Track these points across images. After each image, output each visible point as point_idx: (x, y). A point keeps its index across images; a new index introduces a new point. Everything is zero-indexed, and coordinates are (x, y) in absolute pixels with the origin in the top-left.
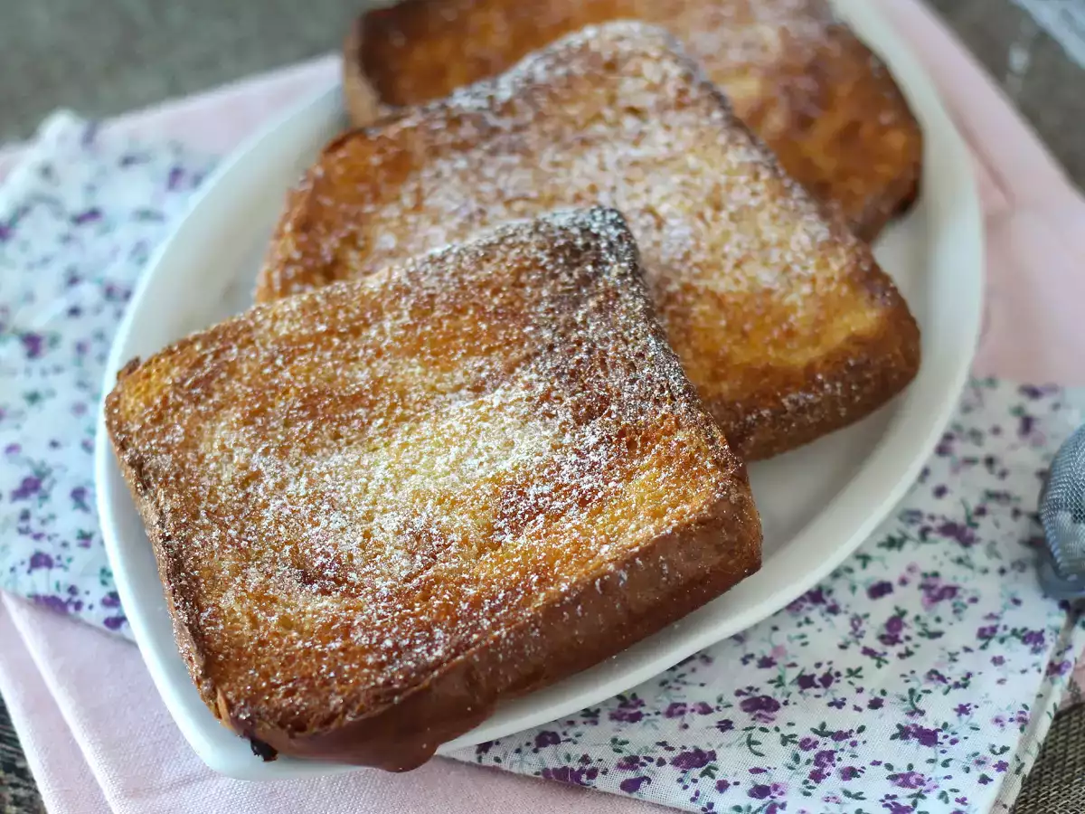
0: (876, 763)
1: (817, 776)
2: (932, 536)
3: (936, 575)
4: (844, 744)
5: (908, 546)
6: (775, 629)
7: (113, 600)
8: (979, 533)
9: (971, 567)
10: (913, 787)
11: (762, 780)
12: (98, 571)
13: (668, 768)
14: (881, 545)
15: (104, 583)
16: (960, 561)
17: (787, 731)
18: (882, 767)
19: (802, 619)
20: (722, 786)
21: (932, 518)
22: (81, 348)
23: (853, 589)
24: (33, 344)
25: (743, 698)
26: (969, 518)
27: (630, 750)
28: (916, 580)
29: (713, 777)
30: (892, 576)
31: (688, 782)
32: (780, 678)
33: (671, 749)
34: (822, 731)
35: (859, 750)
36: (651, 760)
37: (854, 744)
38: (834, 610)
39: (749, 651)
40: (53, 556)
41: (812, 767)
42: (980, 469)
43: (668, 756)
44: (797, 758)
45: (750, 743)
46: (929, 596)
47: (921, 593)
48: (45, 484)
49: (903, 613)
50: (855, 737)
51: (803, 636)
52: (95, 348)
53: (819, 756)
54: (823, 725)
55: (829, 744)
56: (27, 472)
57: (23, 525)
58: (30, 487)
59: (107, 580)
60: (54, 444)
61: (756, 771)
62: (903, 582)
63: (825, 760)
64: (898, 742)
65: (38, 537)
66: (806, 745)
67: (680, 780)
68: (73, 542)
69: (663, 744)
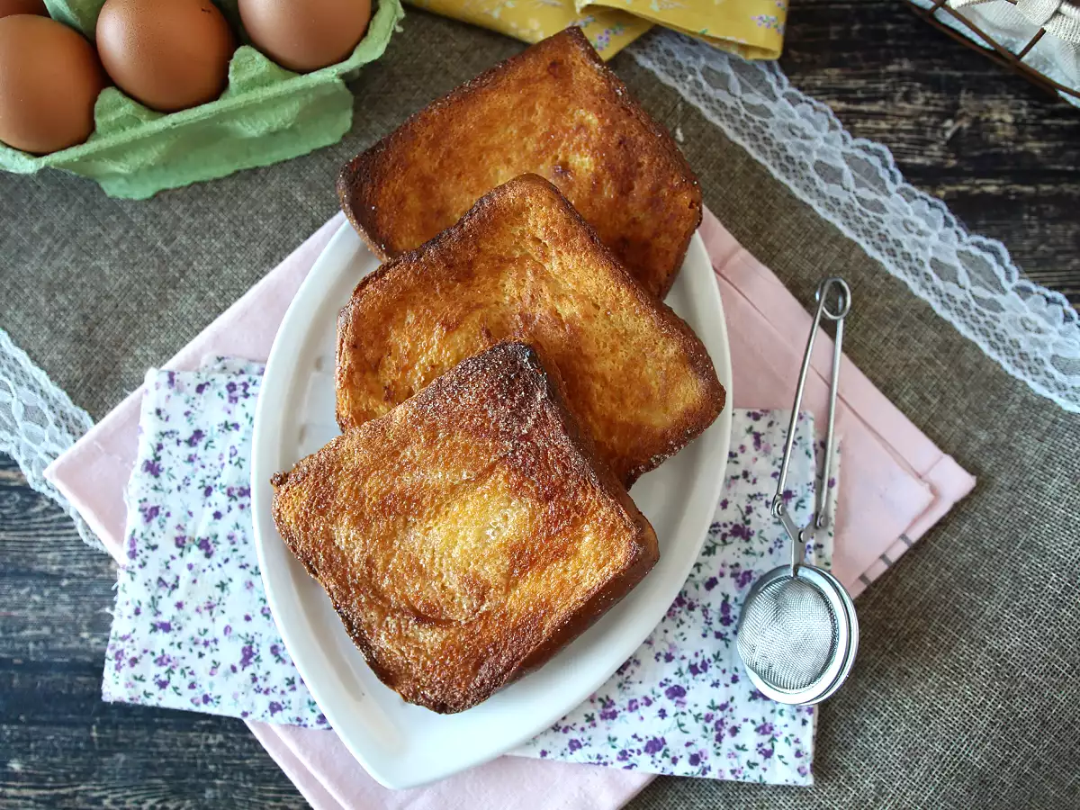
0: (746, 720)
1: (719, 738)
2: (729, 539)
3: (737, 565)
4: (726, 712)
5: (718, 549)
6: (666, 631)
7: (322, 719)
8: (752, 527)
9: (754, 554)
10: (768, 733)
11: (693, 750)
12: (307, 704)
13: (644, 755)
14: (704, 554)
15: (313, 711)
16: (747, 552)
17: (696, 711)
18: (749, 723)
19: (678, 622)
20: (674, 761)
21: (725, 525)
22: (231, 538)
23: (697, 587)
24: (205, 546)
25: (665, 688)
26: (744, 518)
27: (621, 745)
28: (728, 571)
29: (668, 756)
30: (715, 573)
31: (657, 763)
32: (680, 669)
33: (640, 740)
34: (713, 707)
35: (735, 713)
36: (633, 751)
37: (731, 710)
38: (691, 607)
39: (657, 651)
40: (280, 702)
41: (715, 733)
42: (741, 481)
43: (641, 746)
44: (706, 730)
45: (680, 725)
46: (738, 581)
47: (733, 580)
48: (254, 650)
49: (727, 597)
50: (731, 705)
51: (682, 634)
52: (239, 535)
53: (716, 724)
54: (713, 702)
55: (719, 715)
56: (241, 644)
57: (255, 686)
58: (248, 655)
59: (314, 708)
60: (248, 618)
61: (688, 744)
62: (722, 575)
63: (720, 726)
64: (753, 702)
65: (266, 692)
66: (708, 718)
67: (653, 763)
68: (287, 689)
69: (635, 736)
